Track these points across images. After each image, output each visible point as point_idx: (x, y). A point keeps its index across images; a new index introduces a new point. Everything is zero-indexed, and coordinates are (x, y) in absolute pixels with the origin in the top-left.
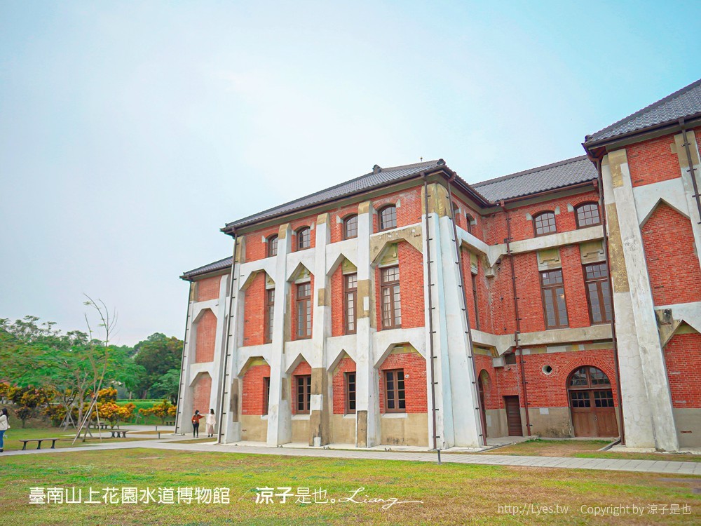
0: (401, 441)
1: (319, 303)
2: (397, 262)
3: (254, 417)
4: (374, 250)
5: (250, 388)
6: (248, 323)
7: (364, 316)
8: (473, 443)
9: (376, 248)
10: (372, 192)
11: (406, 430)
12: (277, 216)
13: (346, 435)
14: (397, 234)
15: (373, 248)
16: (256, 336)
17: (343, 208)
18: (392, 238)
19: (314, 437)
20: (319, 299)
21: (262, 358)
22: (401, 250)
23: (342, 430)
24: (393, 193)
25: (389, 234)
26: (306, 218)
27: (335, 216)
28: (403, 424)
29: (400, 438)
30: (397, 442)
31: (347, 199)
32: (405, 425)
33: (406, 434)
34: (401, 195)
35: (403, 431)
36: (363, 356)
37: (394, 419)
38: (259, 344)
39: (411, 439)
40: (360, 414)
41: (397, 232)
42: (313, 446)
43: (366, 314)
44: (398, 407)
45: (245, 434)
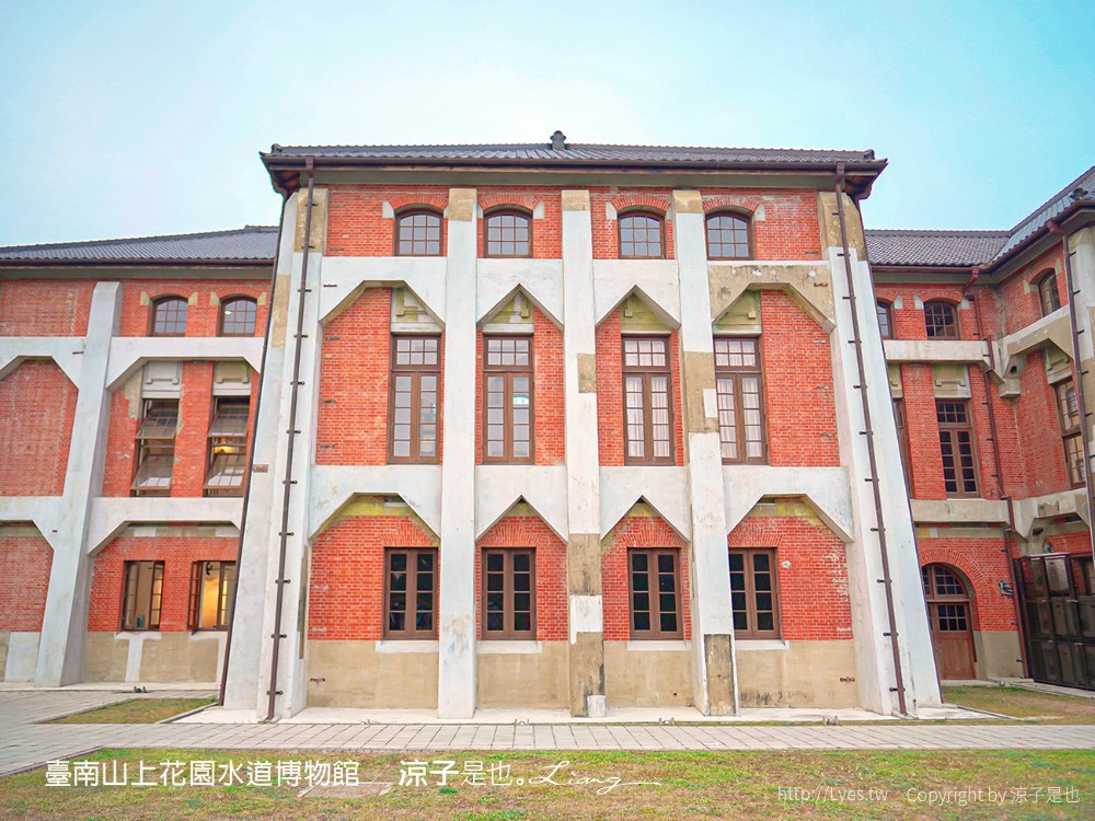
0: (775, 698)
1: (580, 385)
2: (757, 330)
3: (352, 646)
4: (720, 296)
5: (337, 572)
6: (332, 406)
7: (706, 430)
8: (931, 698)
9: (724, 290)
10: (717, 173)
11: (785, 673)
12: (452, 164)
13: (637, 687)
14: (774, 272)
15: (717, 290)
16: (361, 443)
17: (622, 189)
18: (761, 278)
19: (588, 694)
20: (582, 377)
21: (397, 498)
22: (771, 307)
23: (625, 676)
24: (748, 189)
25: (755, 268)
26: (524, 188)
27: (603, 202)
28: (779, 663)
29: (773, 691)
30: (765, 700)
31: (655, 172)
32: (785, 665)
33: (786, 683)
34: (766, 198)
35: (780, 677)
36: (710, 516)
37: (758, 652)
38: (371, 463)
39: (799, 693)
40: (712, 642)
41: (773, 267)
42: (587, 716)
43: (711, 424)
44: (756, 627)
45: (320, 690)
